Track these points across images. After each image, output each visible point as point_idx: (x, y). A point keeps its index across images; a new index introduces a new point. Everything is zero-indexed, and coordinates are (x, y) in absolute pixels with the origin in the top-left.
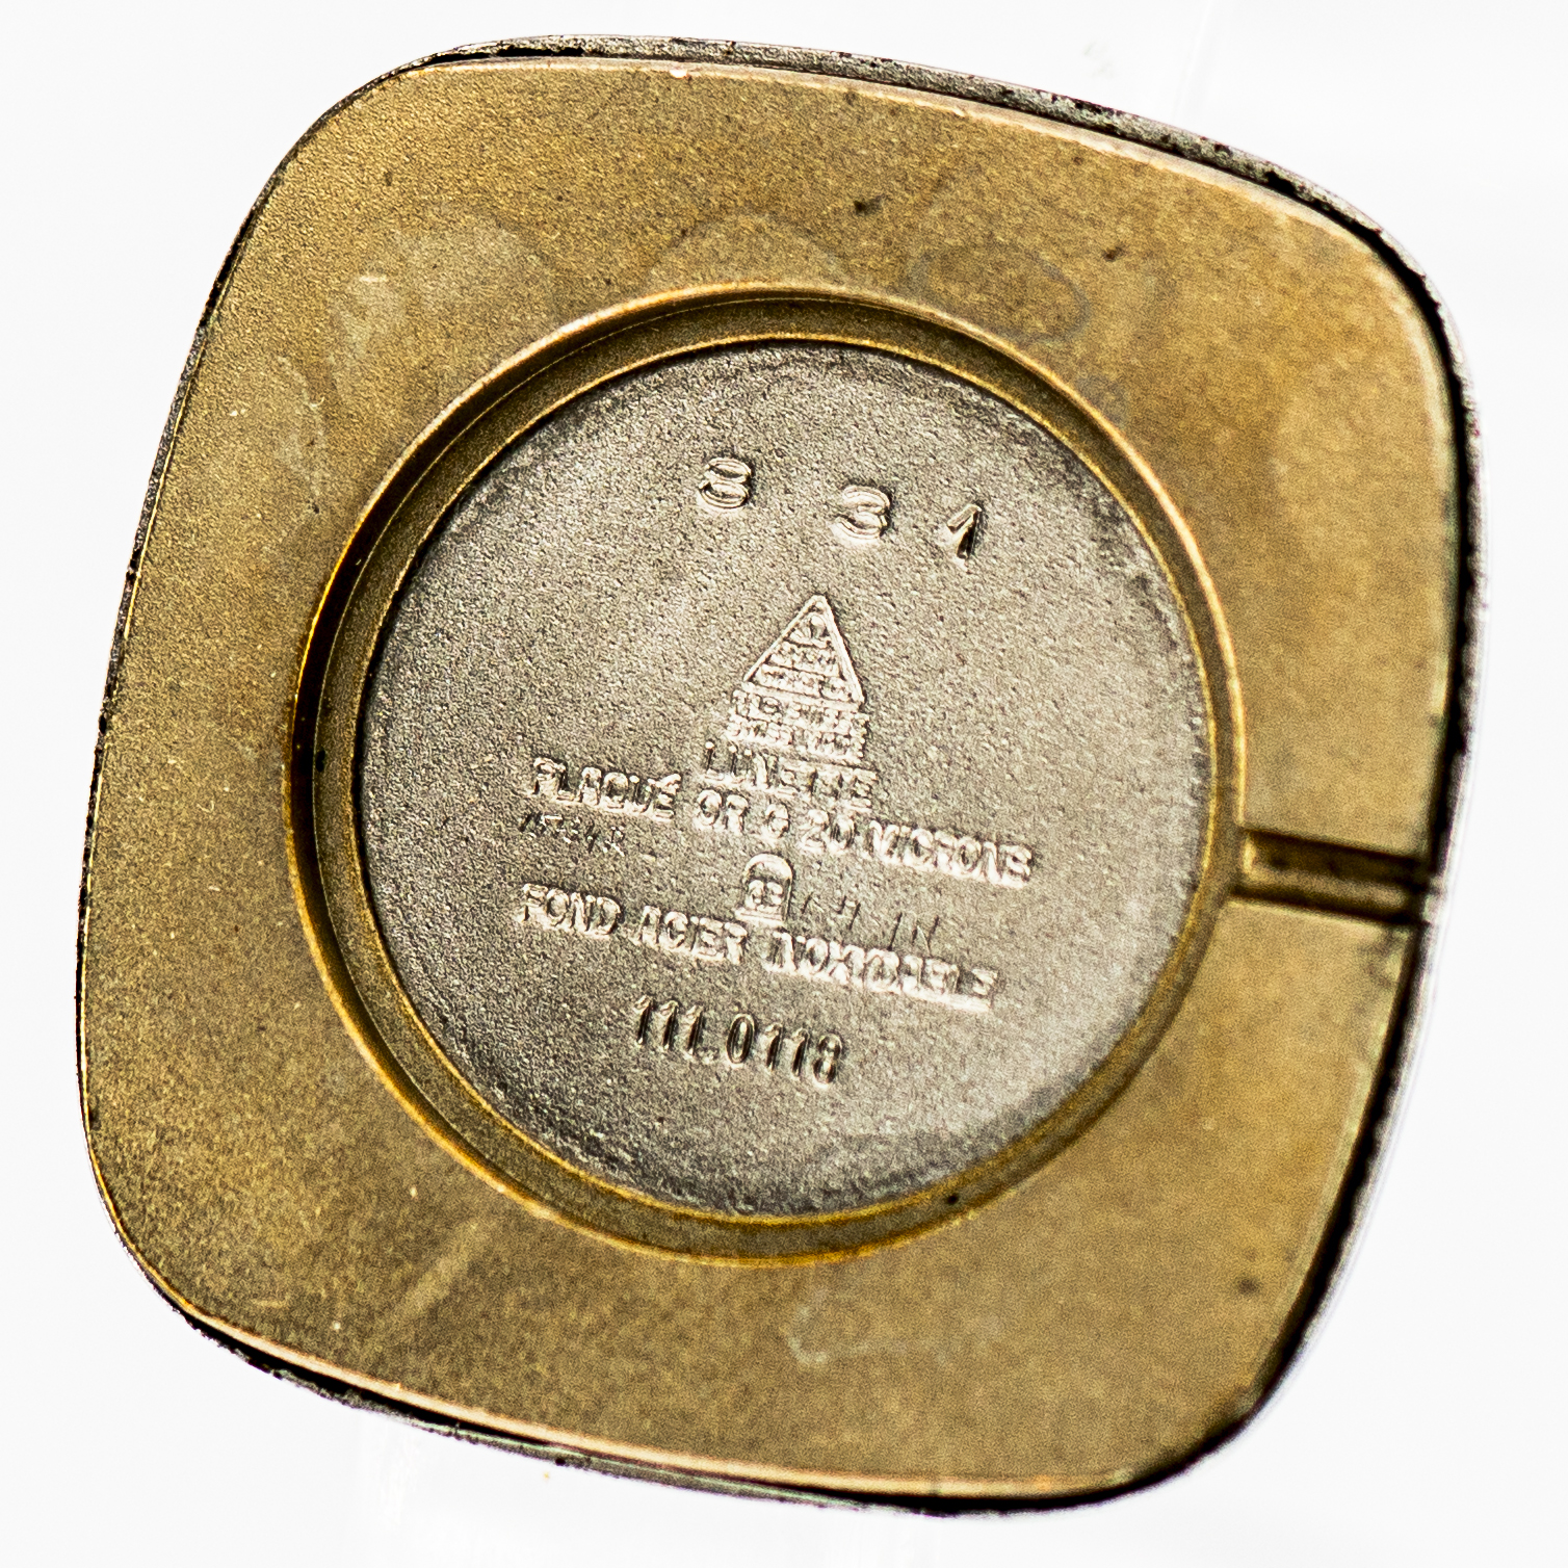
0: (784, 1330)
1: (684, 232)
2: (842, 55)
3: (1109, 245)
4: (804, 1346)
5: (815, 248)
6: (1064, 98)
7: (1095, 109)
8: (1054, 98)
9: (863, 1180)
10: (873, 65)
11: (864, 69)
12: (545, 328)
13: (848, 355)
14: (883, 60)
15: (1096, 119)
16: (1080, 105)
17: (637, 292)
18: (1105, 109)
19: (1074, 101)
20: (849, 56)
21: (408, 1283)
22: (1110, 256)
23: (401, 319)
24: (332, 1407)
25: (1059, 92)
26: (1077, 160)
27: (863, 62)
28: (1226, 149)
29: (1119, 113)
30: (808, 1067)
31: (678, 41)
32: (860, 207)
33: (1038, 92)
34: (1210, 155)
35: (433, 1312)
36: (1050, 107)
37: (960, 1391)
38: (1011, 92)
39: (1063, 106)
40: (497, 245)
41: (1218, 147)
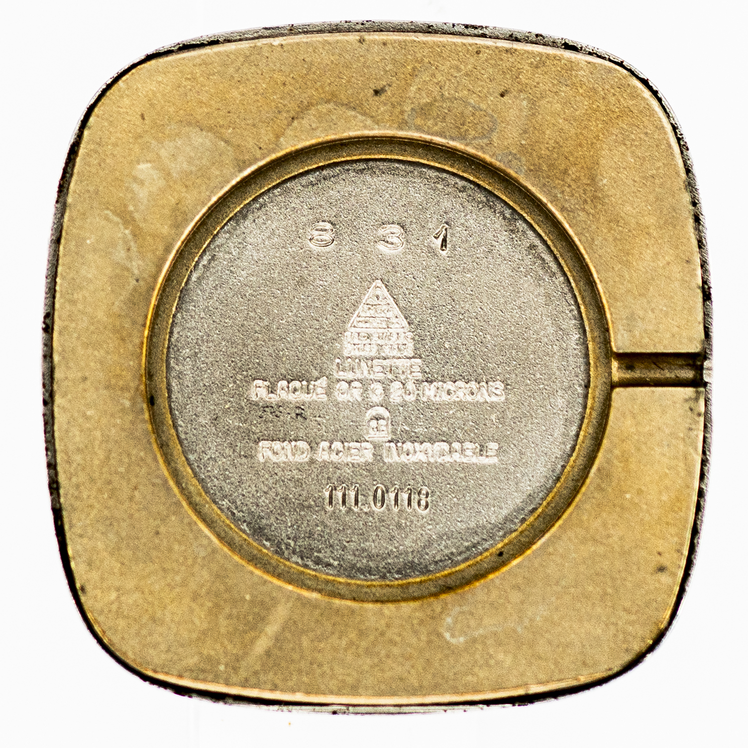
0: (441, 630)
1: (293, 118)
2: (346, 22)
3: (502, 89)
4: (453, 636)
5: (358, 115)
6: (458, 25)
7: (475, 27)
8: (454, 25)
9: (452, 553)
10: (362, 24)
11: (359, 27)
12: (233, 175)
13: (371, 163)
14: (367, 21)
15: (476, 32)
16: (467, 27)
17: (274, 151)
18: (479, 27)
19: (464, 25)
20: (350, 22)
21: (253, 641)
22: (502, 95)
23: (162, 183)
24: (220, 707)
25: (456, 22)
26: (478, 53)
27: (357, 23)
28: (541, 36)
29: (486, 27)
30: (414, 504)
31: (266, 29)
32: (377, 92)
33: (445, 24)
34: (534, 40)
35: (268, 653)
36: (452, 30)
37: (532, 645)
38: (432, 26)
39: (461, 29)
40: (201, 139)
41: (537, 35)
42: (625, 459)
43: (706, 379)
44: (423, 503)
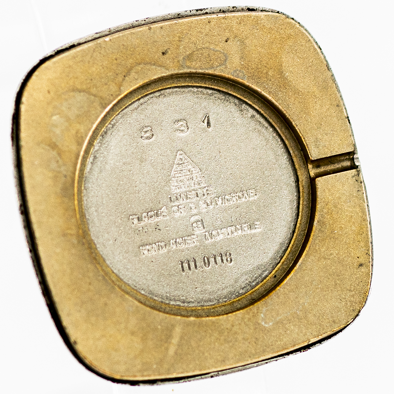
0: (260, 321)
1: (124, 76)
2: (136, 21)
3: (225, 39)
4: (265, 323)
5: (157, 67)
6: (193, 10)
7: (201, 10)
8: (190, 11)
9: (250, 282)
10: (145, 21)
11: (143, 22)
12: (101, 112)
13: (162, 92)
14: (147, 18)
15: (202, 12)
16: (197, 10)
17: (119, 95)
18: (203, 9)
19: (195, 10)
20: (138, 21)
21: (167, 349)
22: (226, 41)
23: (66, 124)
25: (191, 9)
26: (209, 22)
27: (142, 21)
28: (235, 7)
29: (207, 9)
30: (225, 261)
31: (97, 33)
32: (163, 53)
33: (186, 11)
34: (232, 10)
35: (176, 353)
36: (190, 14)
37: (306, 317)
38: (180, 14)
39: (194, 12)
40: (80, 97)
41: (233, 7)
42: (330, 213)
43: (357, 164)
44: (229, 259)
